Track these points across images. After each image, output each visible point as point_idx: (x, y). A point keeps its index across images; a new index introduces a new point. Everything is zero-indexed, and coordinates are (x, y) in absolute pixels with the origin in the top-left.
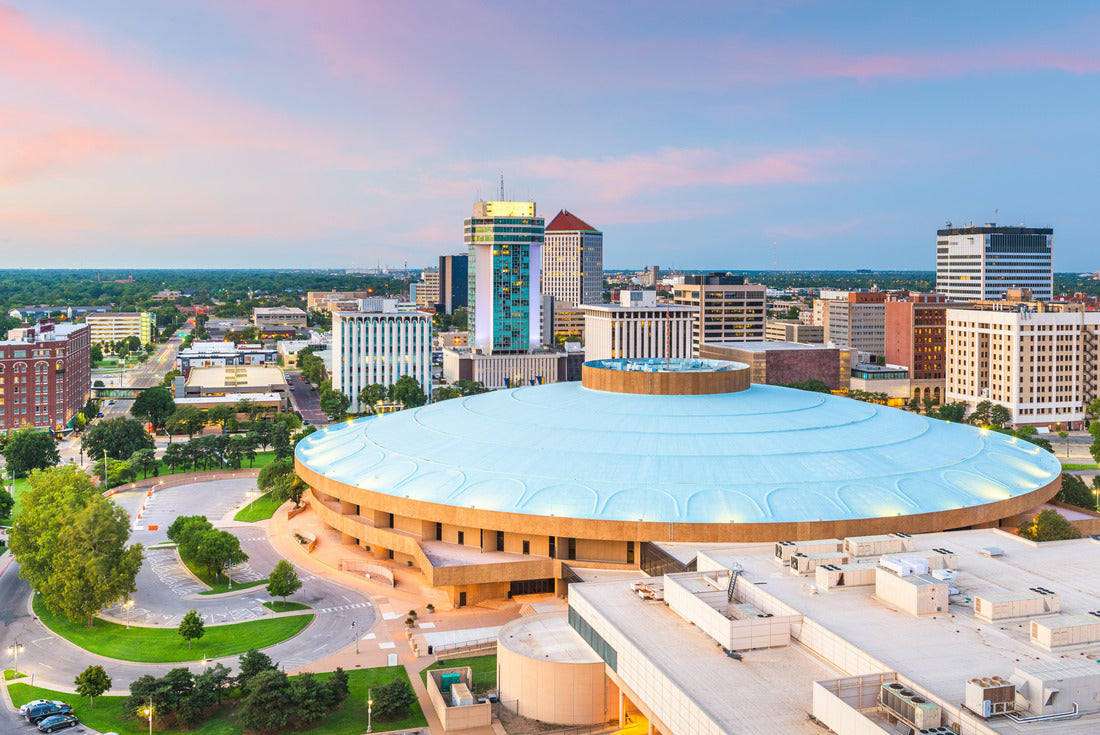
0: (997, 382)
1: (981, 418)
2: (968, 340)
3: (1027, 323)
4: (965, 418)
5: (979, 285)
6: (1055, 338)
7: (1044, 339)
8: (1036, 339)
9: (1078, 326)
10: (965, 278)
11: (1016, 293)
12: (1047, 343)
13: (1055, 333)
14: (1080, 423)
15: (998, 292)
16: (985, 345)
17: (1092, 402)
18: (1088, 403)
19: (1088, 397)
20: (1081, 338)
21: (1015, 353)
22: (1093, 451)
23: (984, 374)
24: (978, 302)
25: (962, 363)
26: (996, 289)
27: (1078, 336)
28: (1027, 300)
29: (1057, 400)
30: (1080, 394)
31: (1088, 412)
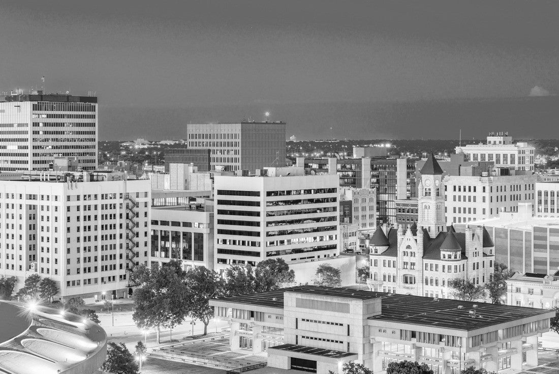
0: (45, 255)
1: (29, 293)
2: (16, 212)
3: (73, 193)
4: (14, 294)
5: (26, 155)
6: (99, 208)
7: (89, 209)
8: (82, 208)
9: (121, 194)
10: (12, 147)
11: (63, 162)
12: (92, 213)
13: (100, 202)
14: (123, 291)
15: (44, 162)
16: (32, 217)
17: (135, 269)
18: (131, 270)
19: (131, 265)
20: (124, 206)
21: (62, 224)
22: (136, 317)
23: (32, 247)
24: (26, 172)
25: (10, 236)
26: (43, 158)
27: (121, 204)
28: (73, 170)
29: (102, 270)
30: (124, 262)
31: (130, 279)
